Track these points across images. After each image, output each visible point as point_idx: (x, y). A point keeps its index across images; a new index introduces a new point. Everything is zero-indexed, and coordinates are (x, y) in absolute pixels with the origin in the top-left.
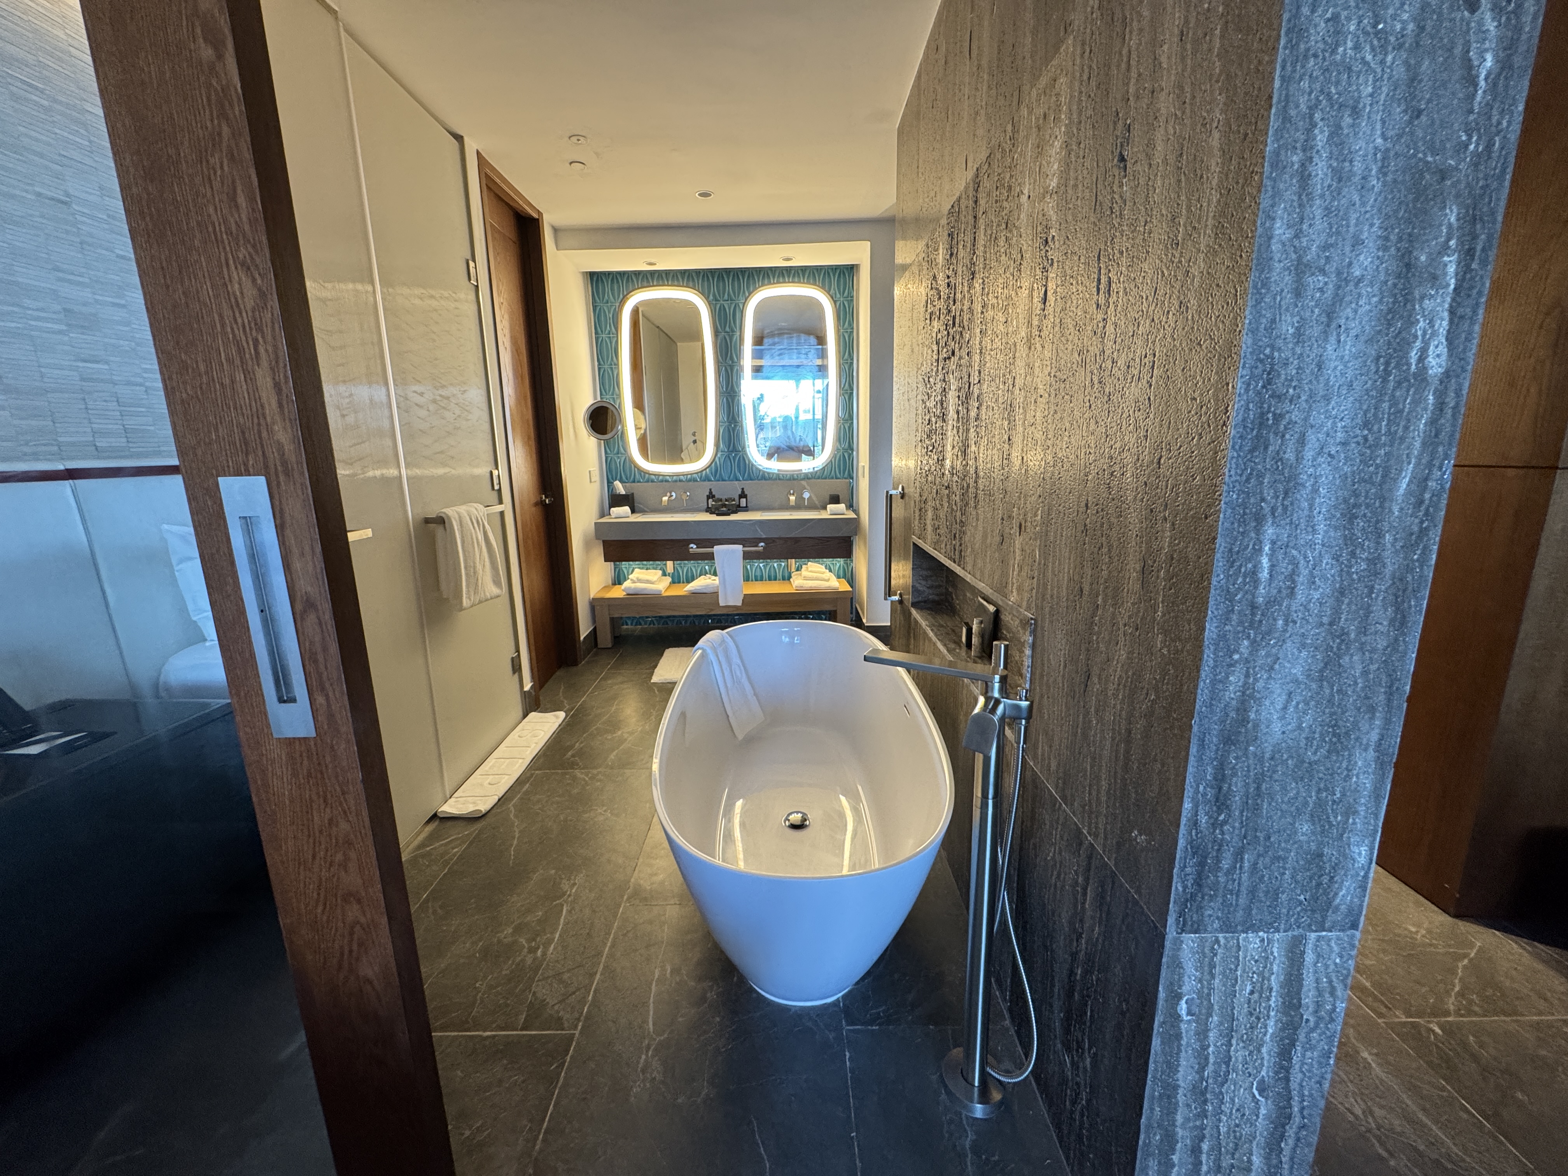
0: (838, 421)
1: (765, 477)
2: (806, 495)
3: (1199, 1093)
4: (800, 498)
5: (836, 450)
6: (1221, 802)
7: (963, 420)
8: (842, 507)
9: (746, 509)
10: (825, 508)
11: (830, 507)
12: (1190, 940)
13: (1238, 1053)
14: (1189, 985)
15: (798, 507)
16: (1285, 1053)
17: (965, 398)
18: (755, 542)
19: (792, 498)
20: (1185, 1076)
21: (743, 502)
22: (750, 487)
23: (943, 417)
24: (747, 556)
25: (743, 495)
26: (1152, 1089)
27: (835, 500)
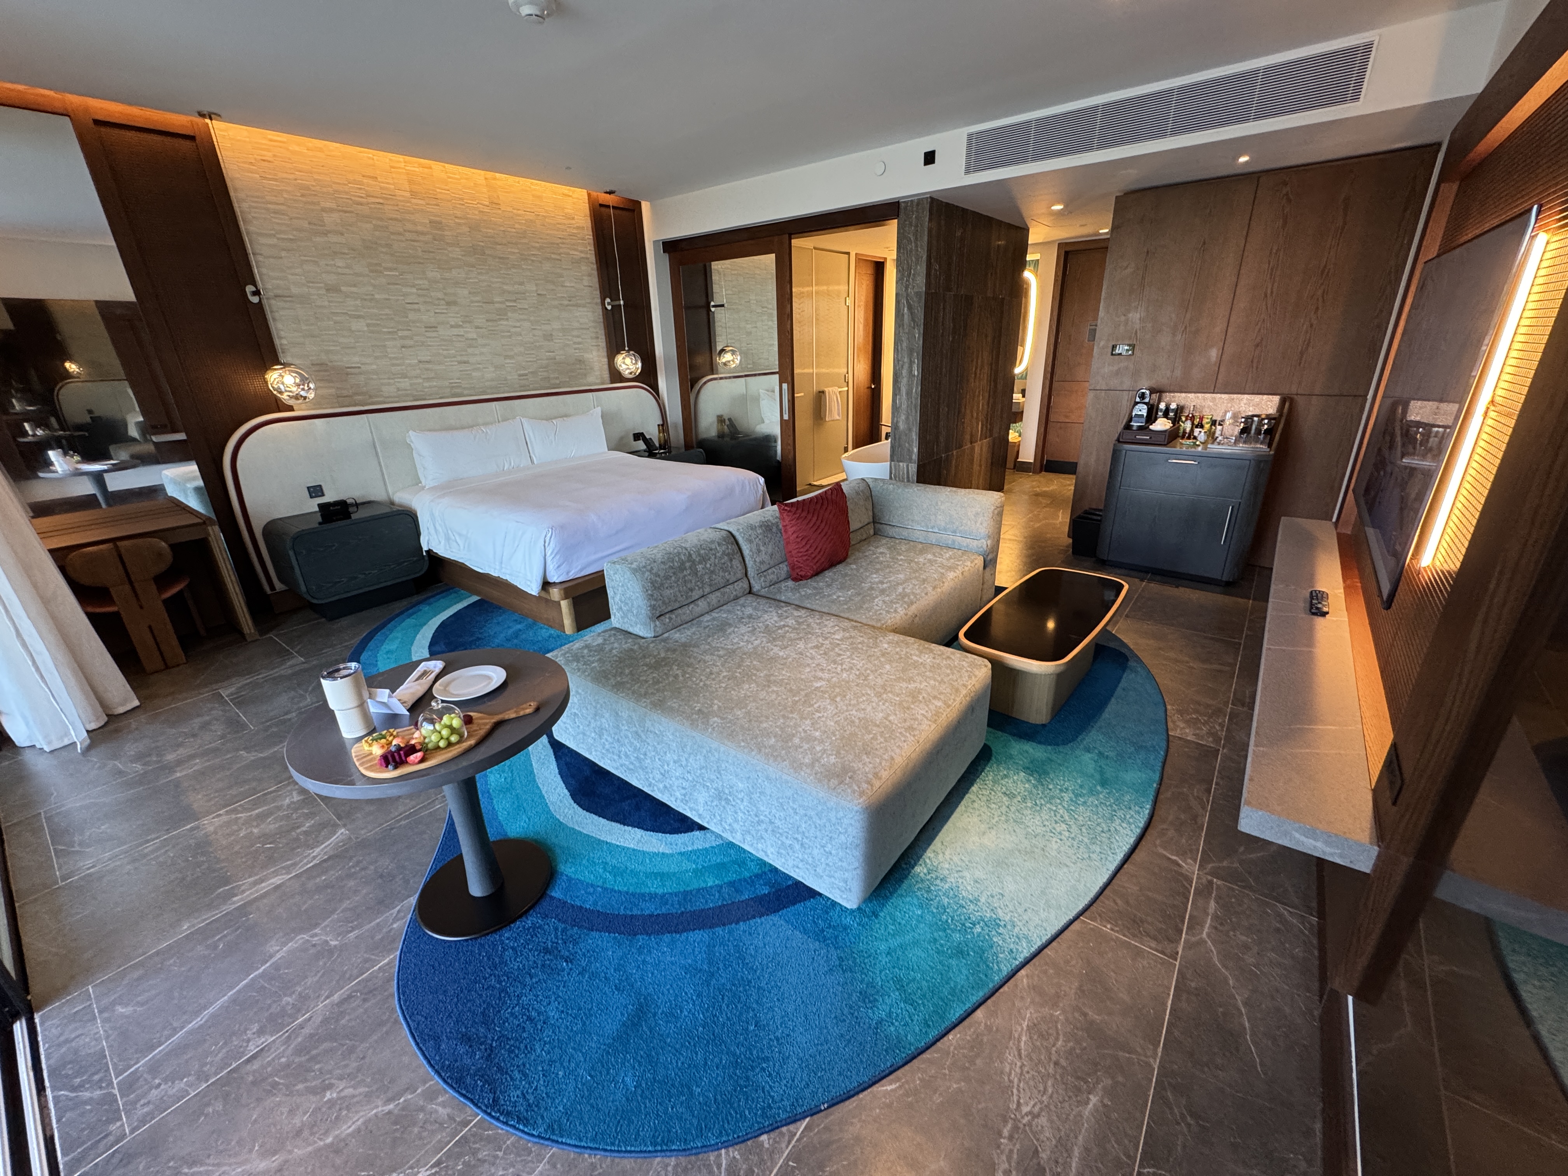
6: (895, 439)
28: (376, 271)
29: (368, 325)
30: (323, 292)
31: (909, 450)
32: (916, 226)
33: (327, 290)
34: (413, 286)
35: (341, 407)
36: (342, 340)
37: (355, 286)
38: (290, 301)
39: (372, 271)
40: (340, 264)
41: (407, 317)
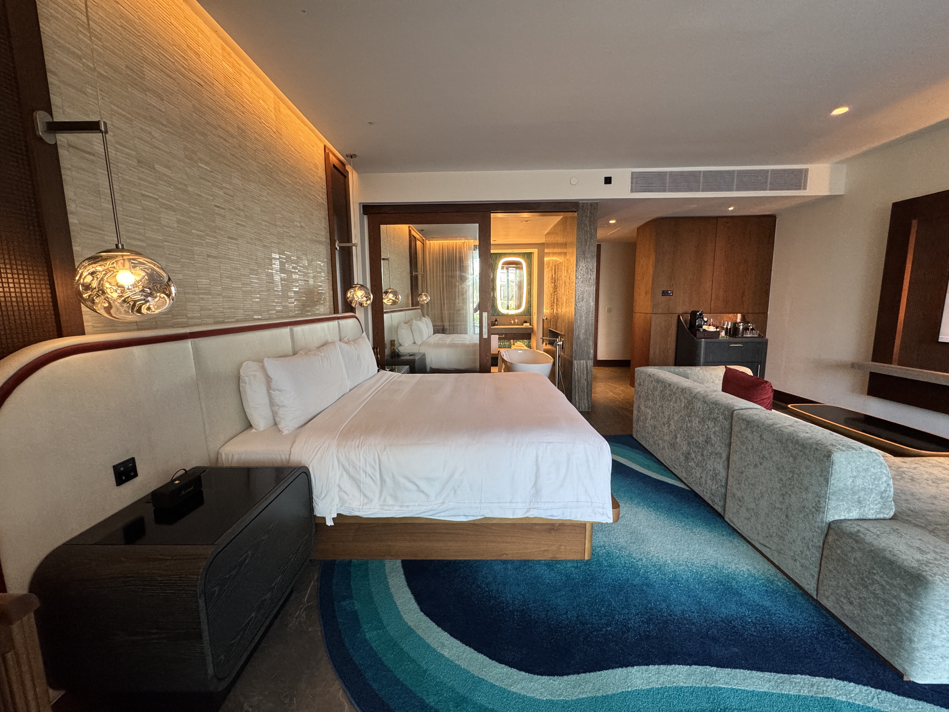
0: (526, 298)
1: (503, 315)
2: (516, 321)
3: (578, 381)
4: (514, 322)
5: (526, 307)
6: (577, 345)
7: (557, 304)
8: (528, 324)
9: (497, 325)
10: (523, 325)
11: (524, 324)
12: (575, 361)
13: (582, 375)
14: (576, 367)
15: (514, 324)
16: (587, 375)
17: (557, 300)
18: (502, 334)
19: (512, 322)
20: (576, 379)
21: (496, 323)
22: (498, 318)
23: (554, 303)
24: (499, 339)
25: (496, 320)
26: (573, 380)
27: (526, 322)
28: (191, 159)
29: (179, 221)
30: (134, 163)
31: (587, 352)
32: (590, 217)
33: (139, 161)
34: (221, 188)
35: (138, 330)
36: (149, 234)
37: (168, 167)
38: (92, 162)
39: (186, 157)
40: (157, 135)
41: (214, 221)
